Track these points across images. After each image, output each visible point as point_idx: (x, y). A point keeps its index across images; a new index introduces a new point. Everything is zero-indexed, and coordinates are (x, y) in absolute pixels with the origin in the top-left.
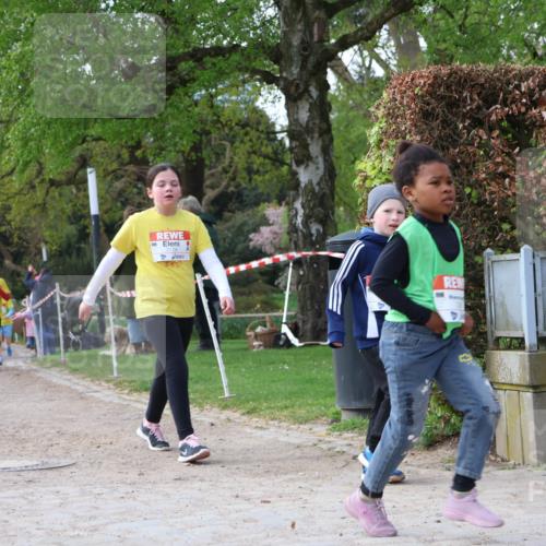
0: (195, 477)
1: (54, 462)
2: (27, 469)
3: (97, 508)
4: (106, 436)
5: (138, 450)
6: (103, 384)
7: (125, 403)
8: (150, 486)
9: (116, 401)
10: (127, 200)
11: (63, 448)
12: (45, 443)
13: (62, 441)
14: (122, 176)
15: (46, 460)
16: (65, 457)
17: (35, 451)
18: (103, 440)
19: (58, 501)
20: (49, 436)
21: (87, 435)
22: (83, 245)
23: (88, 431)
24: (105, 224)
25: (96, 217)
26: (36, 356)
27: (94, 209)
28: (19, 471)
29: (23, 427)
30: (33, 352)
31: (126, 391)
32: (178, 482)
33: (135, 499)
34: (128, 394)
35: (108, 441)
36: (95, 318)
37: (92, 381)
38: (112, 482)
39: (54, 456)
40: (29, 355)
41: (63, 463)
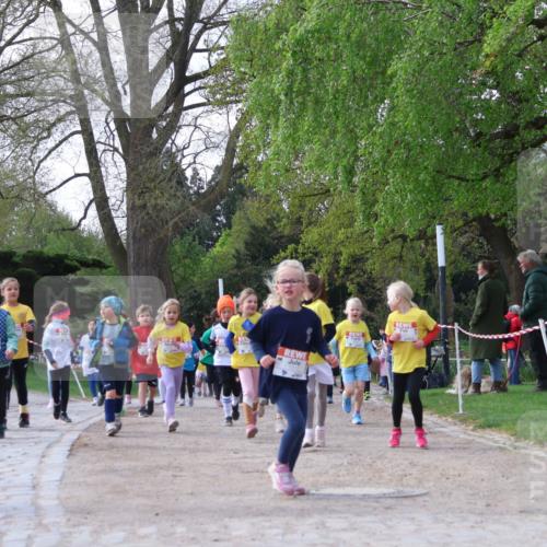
0: (539, 510)
1: (408, 491)
2: (384, 496)
3: (449, 536)
4: (454, 469)
5: (484, 484)
6: (450, 420)
7: (471, 438)
8: (496, 517)
9: (462, 436)
10: (469, 253)
11: (416, 478)
12: (400, 473)
13: (414, 471)
14: (466, 232)
15: (401, 489)
16: (418, 487)
17: (391, 480)
18: (452, 472)
19: (413, 527)
20: (402, 467)
21: (436, 467)
22: (429, 294)
23: (438, 464)
24: (451, 275)
25: (443, 268)
26: (387, 393)
27: (441, 262)
28: (377, 498)
29: (380, 458)
30: (385, 390)
31: (471, 427)
32: (523, 515)
33: (484, 528)
34: (473, 430)
35: (456, 473)
36: (440, 359)
37: (440, 417)
38: (462, 512)
39: (408, 485)
40: (381, 392)
41: (417, 492)
